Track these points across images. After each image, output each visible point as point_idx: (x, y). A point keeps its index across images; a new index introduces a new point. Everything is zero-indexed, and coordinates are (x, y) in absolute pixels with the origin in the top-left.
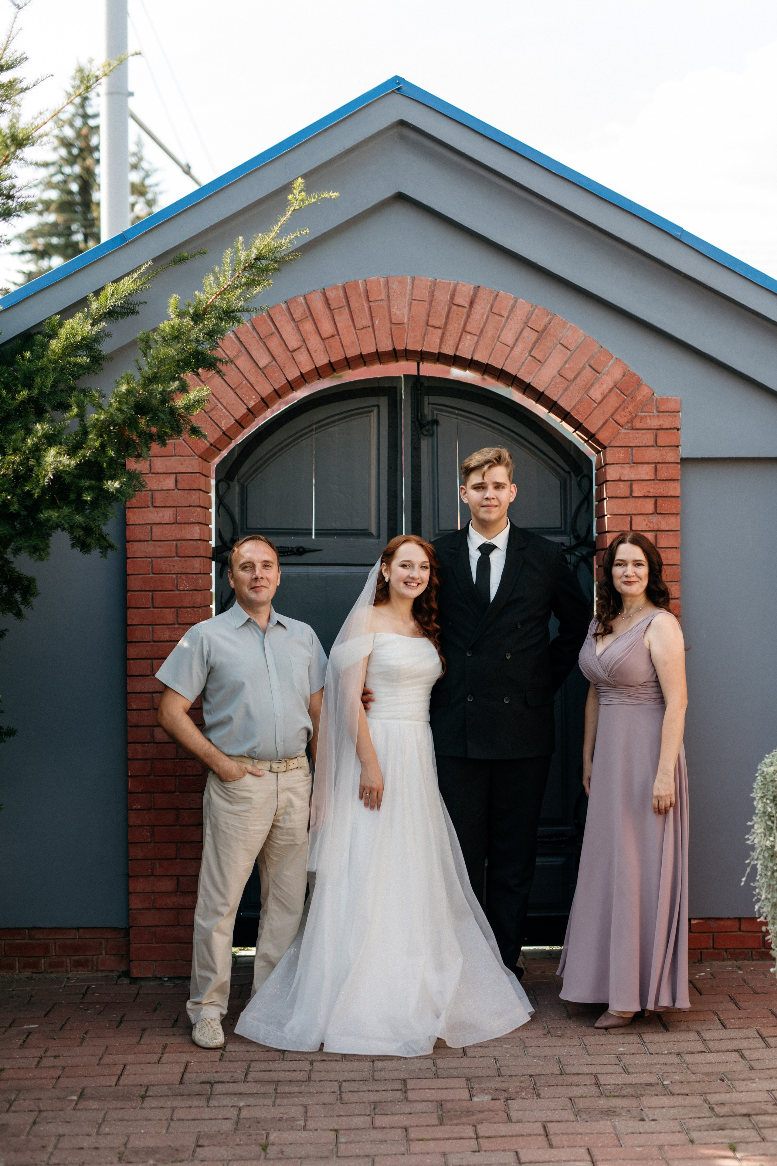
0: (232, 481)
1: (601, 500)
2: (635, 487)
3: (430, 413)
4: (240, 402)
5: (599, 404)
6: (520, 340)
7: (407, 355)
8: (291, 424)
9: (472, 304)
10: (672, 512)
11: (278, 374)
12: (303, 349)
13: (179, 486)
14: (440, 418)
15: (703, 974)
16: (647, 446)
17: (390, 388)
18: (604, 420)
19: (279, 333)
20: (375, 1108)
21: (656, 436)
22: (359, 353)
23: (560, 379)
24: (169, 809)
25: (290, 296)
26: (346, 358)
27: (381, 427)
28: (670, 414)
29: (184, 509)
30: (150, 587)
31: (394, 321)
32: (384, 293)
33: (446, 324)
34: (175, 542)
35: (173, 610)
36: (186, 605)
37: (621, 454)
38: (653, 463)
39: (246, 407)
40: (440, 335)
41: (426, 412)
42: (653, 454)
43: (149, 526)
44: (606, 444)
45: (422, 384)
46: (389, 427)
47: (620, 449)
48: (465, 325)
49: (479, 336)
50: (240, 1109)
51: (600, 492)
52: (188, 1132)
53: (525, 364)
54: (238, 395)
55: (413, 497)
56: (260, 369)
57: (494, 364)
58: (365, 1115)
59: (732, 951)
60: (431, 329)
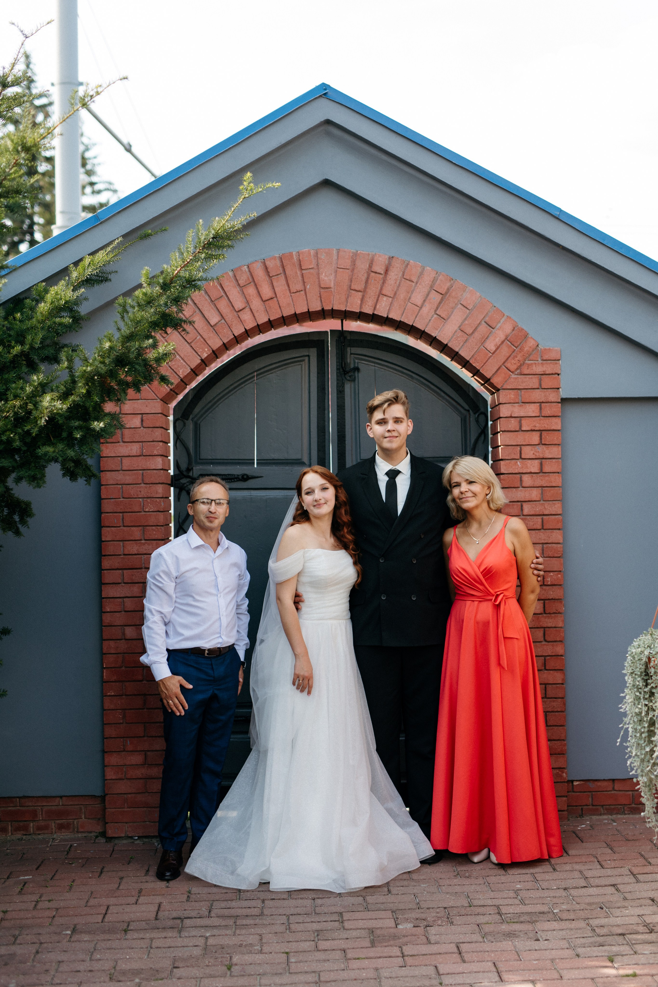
0: (187, 420)
1: (495, 434)
2: (524, 422)
3: (352, 362)
4: (195, 353)
5: (493, 353)
6: (427, 300)
7: (333, 314)
8: (237, 371)
9: (387, 271)
10: (554, 443)
11: (226, 330)
12: (247, 309)
13: (145, 425)
14: (361, 366)
15: (584, 826)
16: (534, 389)
17: (318, 340)
18: (497, 367)
19: (227, 296)
20: (318, 935)
21: (540, 380)
22: (293, 313)
23: (461, 333)
24: (138, 695)
25: (236, 266)
26: (283, 316)
27: (311, 374)
28: (553, 362)
29: (149, 443)
30: (121, 509)
31: (322, 286)
32: (314, 263)
33: (366, 287)
34: (141, 472)
35: (140, 528)
36: (151, 524)
37: (512, 395)
38: (538, 402)
39: (199, 358)
40: (361, 297)
41: (349, 362)
42: (538, 395)
43: (119, 458)
44: (499, 387)
45: (345, 338)
46: (318, 373)
47: (511, 391)
48: (381, 289)
49: (393, 298)
50: (207, 938)
51: (494, 426)
52: (166, 957)
53: (432, 321)
54: (193, 349)
55: (338, 432)
56: (211, 326)
57: (406, 321)
58: (310, 941)
59: (608, 807)
60: (353, 292)
